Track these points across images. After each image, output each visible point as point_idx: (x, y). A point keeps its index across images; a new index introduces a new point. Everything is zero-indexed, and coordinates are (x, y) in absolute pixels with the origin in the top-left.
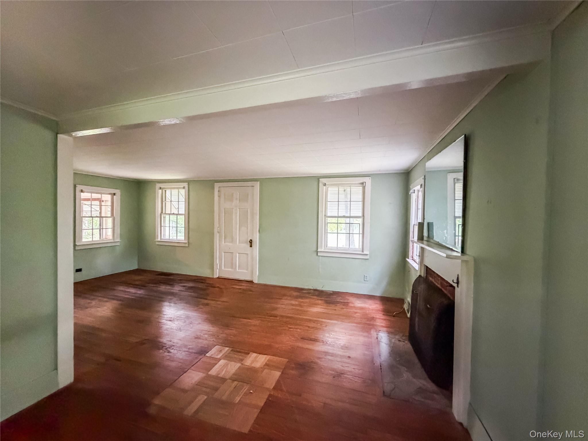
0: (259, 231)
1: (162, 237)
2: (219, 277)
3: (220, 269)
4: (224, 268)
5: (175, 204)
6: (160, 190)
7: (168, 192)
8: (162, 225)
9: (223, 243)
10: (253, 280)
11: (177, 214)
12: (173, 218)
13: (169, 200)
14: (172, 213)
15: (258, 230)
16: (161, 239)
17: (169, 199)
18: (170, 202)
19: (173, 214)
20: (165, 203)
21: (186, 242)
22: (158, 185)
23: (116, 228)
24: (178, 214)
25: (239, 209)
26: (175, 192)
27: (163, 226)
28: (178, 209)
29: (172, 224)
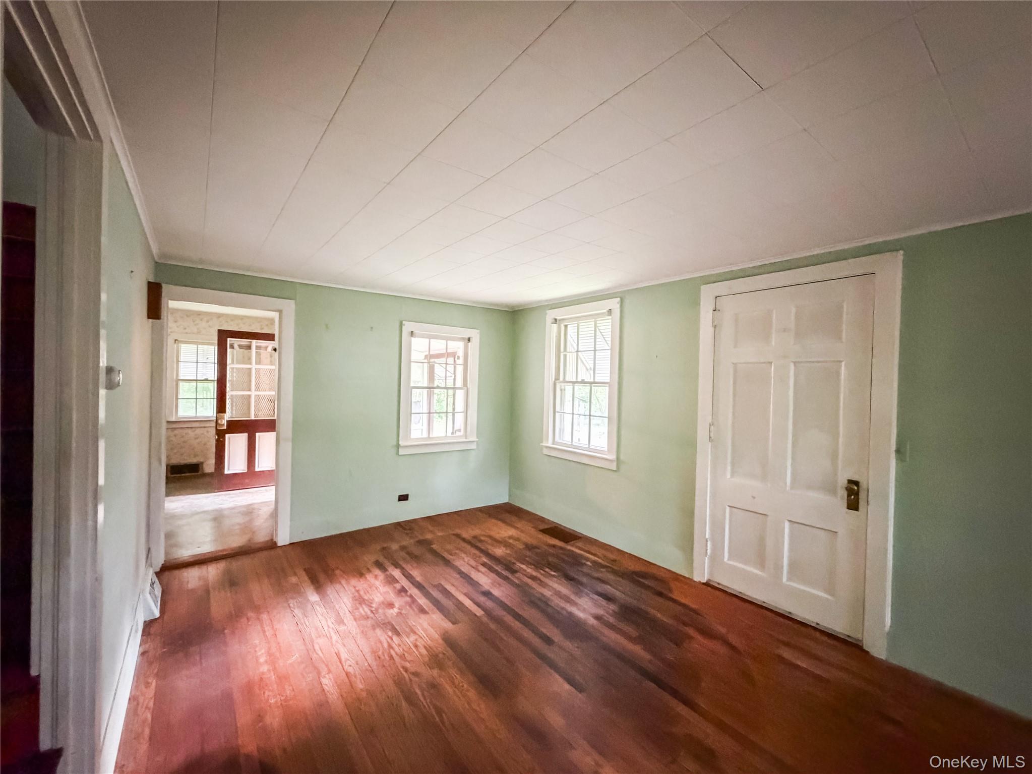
0: (898, 451)
1: (557, 439)
2: (711, 583)
3: (715, 558)
4: (728, 560)
5: (587, 357)
6: (555, 325)
7: (572, 330)
8: (558, 409)
9: (729, 476)
10: (862, 641)
11: (591, 383)
12: (582, 391)
13: (575, 349)
14: (579, 380)
15: (894, 447)
16: (554, 442)
17: (572, 345)
18: (575, 354)
19: (583, 382)
20: (565, 356)
21: (613, 457)
22: (551, 314)
23: (470, 412)
24: (595, 383)
25: (795, 363)
26: (587, 327)
27: (558, 412)
28: (592, 372)
29: (579, 405)
